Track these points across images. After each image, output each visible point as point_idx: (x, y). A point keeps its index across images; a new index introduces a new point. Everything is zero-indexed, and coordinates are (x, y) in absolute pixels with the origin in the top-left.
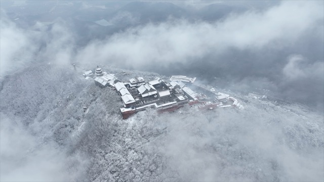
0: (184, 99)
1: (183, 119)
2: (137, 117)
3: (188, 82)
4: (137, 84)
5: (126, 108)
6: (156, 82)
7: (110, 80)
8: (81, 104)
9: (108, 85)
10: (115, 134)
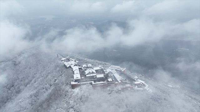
0: (112, 80)
1: (110, 93)
2: (80, 88)
3: (120, 71)
4: (86, 68)
5: (74, 82)
6: (98, 68)
7: (72, 64)
8: (54, 76)
9: (70, 67)
10: (65, 97)
